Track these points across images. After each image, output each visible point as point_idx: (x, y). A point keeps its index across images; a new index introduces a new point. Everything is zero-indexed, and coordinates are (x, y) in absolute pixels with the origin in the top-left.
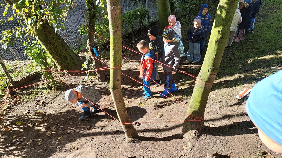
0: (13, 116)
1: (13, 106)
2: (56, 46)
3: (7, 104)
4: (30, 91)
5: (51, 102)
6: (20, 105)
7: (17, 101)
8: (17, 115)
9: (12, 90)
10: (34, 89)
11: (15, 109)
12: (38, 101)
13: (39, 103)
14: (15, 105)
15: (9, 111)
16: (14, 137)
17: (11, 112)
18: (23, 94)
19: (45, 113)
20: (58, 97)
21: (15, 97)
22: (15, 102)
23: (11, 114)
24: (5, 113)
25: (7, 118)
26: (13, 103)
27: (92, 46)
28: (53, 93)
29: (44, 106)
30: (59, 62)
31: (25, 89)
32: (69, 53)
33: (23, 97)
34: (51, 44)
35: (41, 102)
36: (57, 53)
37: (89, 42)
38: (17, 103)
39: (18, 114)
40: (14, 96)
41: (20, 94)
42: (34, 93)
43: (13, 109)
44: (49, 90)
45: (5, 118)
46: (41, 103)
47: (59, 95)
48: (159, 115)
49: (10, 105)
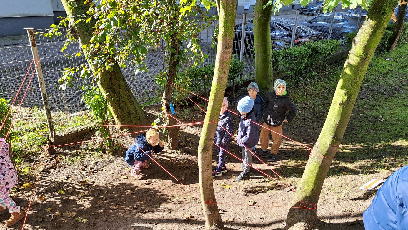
0: (49, 181)
1: (51, 168)
2: (121, 96)
3: (43, 165)
4: (76, 151)
5: (103, 170)
6: (60, 168)
7: (57, 163)
8: (55, 181)
9: (52, 148)
10: (81, 149)
11: (52, 173)
12: (85, 166)
13: (86, 169)
14: (54, 167)
15: (45, 175)
16: (49, 209)
17: (47, 176)
18: (65, 155)
19: (93, 182)
20: (113, 164)
21: (55, 157)
22: (54, 164)
23: (47, 178)
24: (39, 176)
25: (41, 183)
26: (51, 165)
27: (168, 101)
28: (106, 157)
29: (92, 173)
30: (120, 117)
31: (69, 148)
32: (135, 106)
33: (66, 158)
34: (115, 93)
35: (89, 167)
36: (120, 104)
37: (165, 94)
38: (56, 165)
39: (57, 180)
40: (54, 155)
41: (62, 153)
42: (81, 155)
43: (50, 172)
44: (101, 153)
45: (39, 183)
46: (88, 169)
47: (113, 161)
48: (251, 202)
49: (47, 167)
